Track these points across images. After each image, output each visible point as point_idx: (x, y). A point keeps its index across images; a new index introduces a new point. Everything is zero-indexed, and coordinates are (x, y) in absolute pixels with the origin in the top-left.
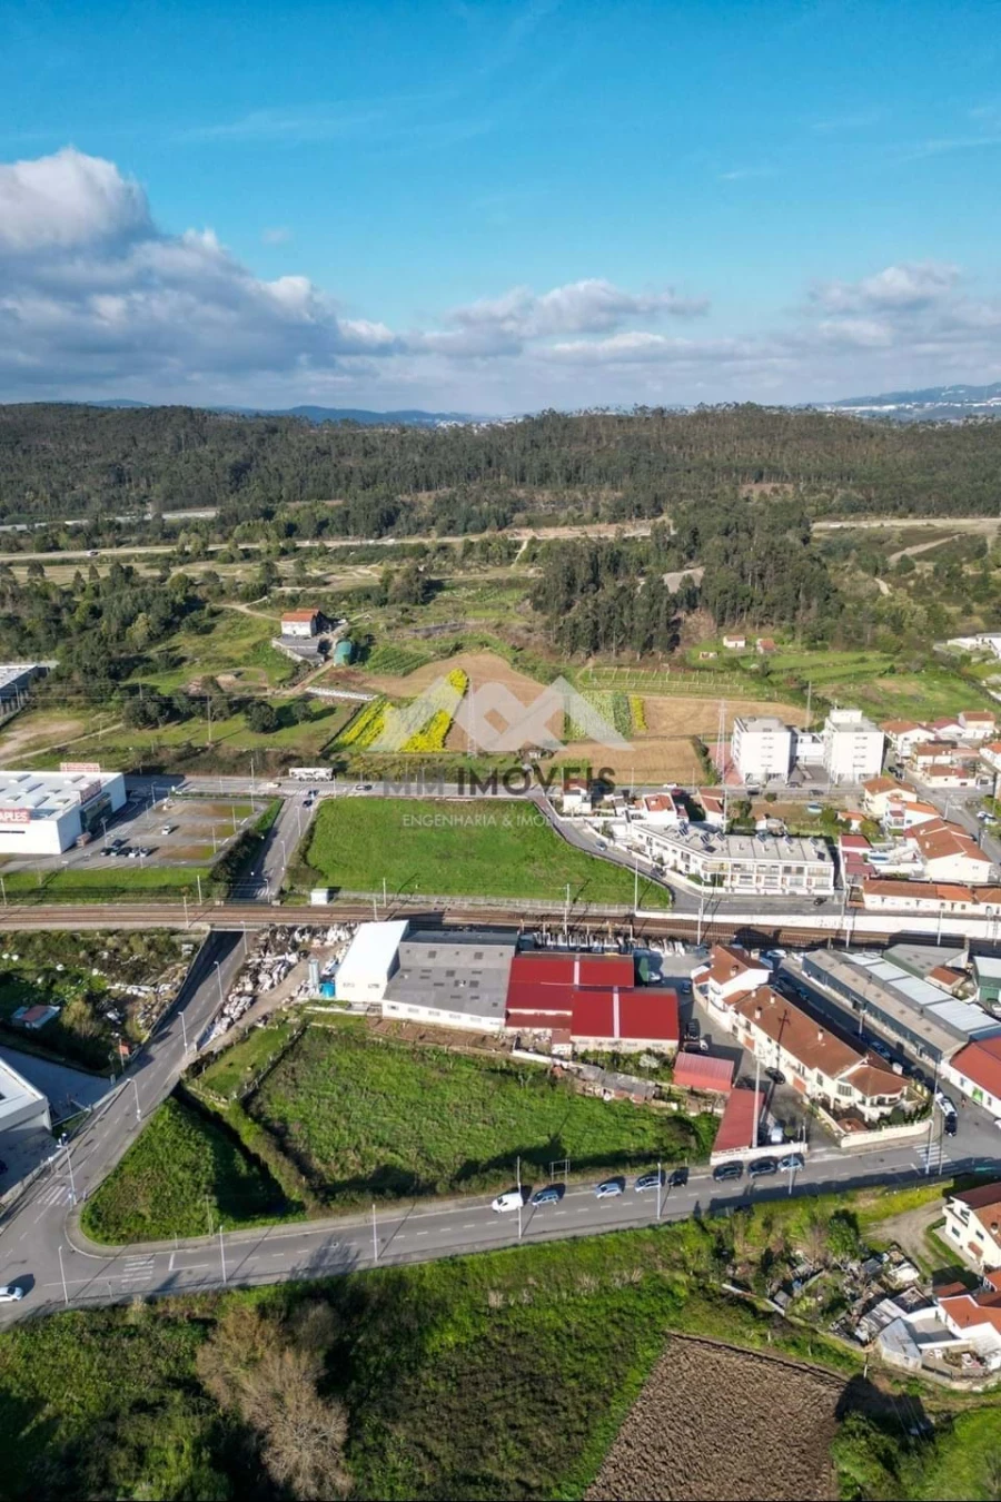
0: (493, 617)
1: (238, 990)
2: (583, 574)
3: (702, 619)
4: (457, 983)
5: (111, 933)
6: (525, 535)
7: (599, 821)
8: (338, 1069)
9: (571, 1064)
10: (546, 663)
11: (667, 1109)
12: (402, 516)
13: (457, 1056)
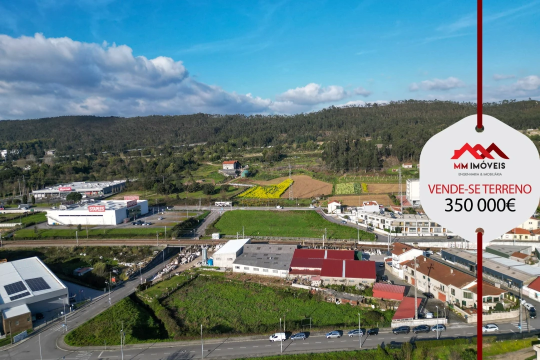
0: (306, 164)
1: (171, 264)
2: (343, 147)
3: (393, 159)
4: (268, 258)
5: (125, 247)
6: (321, 143)
7: (343, 215)
8: (208, 290)
9: (321, 289)
10: (326, 176)
11: (369, 308)
12: (275, 139)
13: (265, 287)
